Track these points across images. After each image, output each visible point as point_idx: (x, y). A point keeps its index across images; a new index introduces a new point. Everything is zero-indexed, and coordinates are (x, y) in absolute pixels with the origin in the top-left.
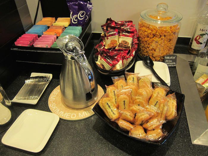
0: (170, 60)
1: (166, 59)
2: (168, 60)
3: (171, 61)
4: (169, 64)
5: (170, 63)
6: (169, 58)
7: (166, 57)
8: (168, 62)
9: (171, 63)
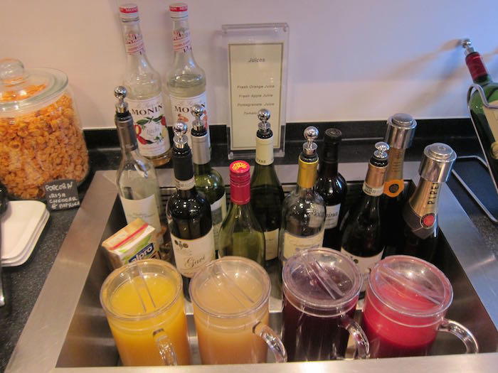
0: (62, 191)
1: (50, 193)
2: (55, 192)
3: (64, 195)
4: (59, 201)
5: (63, 200)
6: (58, 188)
7: (48, 188)
8: (57, 198)
9: (66, 200)
